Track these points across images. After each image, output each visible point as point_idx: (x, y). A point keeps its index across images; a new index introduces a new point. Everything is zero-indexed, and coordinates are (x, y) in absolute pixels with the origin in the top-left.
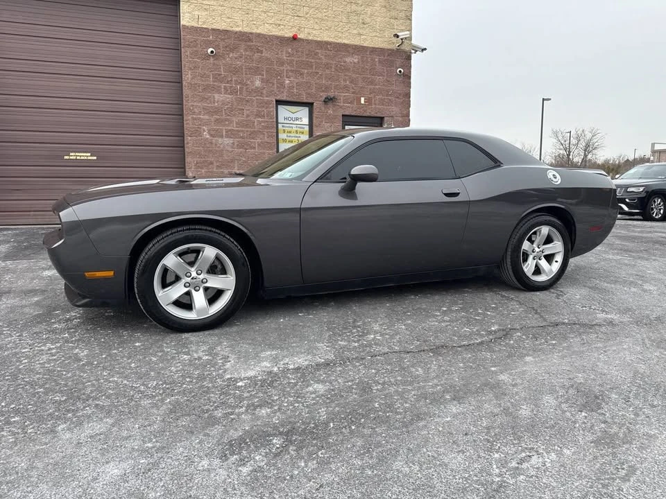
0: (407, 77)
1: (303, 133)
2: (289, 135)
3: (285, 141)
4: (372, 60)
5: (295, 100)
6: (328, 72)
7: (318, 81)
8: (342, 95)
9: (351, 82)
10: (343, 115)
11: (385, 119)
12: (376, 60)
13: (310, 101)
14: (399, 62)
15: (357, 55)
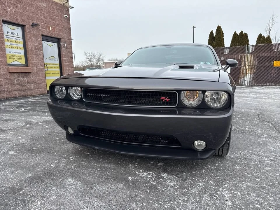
0: (68, 19)
1: (19, 43)
2: (11, 43)
3: (9, 47)
4: (52, 7)
5: (15, 22)
6: (32, 9)
7: (27, 13)
8: (41, 24)
9: (44, 17)
10: (42, 35)
11: (62, 40)
12: (55, 8)
13: (24, 24)
14: (65, 11)
15: (46, 3)
